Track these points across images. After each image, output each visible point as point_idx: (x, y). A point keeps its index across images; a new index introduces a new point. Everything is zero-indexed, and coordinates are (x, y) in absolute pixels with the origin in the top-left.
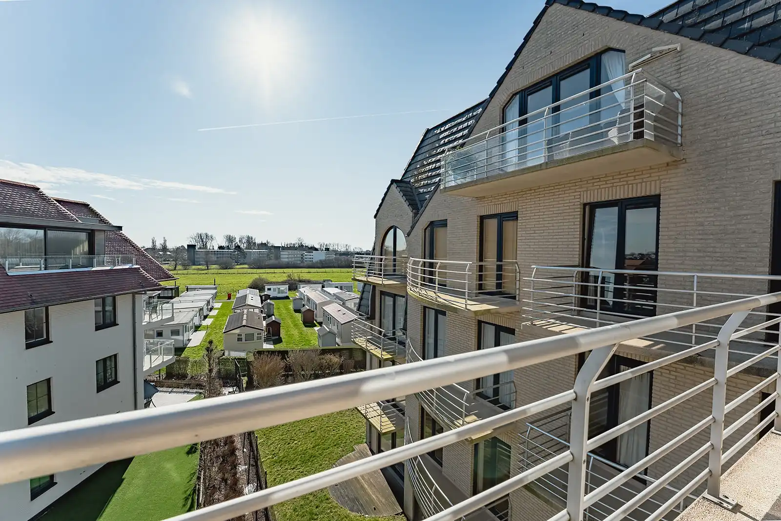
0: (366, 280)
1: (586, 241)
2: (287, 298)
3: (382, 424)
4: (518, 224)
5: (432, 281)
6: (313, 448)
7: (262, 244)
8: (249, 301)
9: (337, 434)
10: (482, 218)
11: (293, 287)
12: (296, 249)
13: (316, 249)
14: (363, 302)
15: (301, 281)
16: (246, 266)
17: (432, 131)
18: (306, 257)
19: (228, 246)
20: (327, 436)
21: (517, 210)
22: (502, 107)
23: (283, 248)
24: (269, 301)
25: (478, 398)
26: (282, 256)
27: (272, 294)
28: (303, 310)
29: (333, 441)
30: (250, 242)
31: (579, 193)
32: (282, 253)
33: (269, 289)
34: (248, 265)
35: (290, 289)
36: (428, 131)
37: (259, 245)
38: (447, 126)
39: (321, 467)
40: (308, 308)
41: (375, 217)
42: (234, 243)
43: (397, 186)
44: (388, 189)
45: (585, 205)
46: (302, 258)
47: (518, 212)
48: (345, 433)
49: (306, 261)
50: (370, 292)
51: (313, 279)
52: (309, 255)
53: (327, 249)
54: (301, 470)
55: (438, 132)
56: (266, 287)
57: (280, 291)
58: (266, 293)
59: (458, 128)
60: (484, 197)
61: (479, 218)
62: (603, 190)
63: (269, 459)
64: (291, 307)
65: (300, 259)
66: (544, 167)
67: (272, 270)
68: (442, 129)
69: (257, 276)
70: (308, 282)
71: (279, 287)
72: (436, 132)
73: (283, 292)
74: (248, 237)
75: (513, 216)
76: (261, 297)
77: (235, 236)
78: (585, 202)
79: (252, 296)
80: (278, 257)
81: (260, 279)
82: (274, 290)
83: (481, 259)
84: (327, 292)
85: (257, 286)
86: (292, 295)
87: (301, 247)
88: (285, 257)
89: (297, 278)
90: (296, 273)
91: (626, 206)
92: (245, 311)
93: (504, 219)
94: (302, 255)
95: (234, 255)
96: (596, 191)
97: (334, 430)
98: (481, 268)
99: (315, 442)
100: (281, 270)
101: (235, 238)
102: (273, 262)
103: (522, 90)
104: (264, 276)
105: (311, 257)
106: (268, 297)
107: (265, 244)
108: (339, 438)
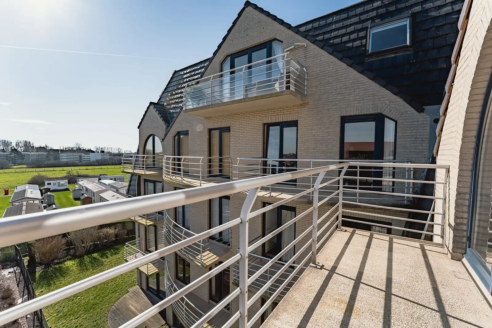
0: (132, 172)
1: (265, 144)
2: (67, 189)
3: (148, 269)
4: (231, 134)
5: (179, 170)
6: (95, 298)
7: (40, 147)
8: (28, 194)
9: (114, 284)
10: (210, 130)
11: (72, 180)
12: (74, 151)
13: (93, 152)
14: (131, 188)
15: (80, 176)
16: (25, 166)
17: (178, 72)
18: (84, 157)
19: (4, 149)
20: (106, 287)
21: (230, 126)
22: (221, 63)
23: (62, 151)
24: (49, 193)
25: (210, 240)
26: (61, 157)
27: (52, 187)
28: (82, 198)
29: (111, 290)
30: (27, 146)
31: (261, 118)
32: (60, 155)
33: (49, 184)
34: (27, 164)
35: (69, 183)
36: (176, 72)
37: (37, 148)
38: (188, 70)
39: (102, 310)
40: (87, 196)
41: (139, 127)
42: (10, 147)
43: (154, 107)
44: (148, 108)
45: (264, 124)
46: (80, 158)
47: (230, 127)
48: (121, 282)
49: (84, 161)
50: (136, 180)
51: (90, 174)
52: (86, 156)
53: (103, 152)
54: (84, 317)
55: (182, 74)
56: (46, 183)
57: (59, 185)
58: (45, 187)
59: (195, 73)
60: (211, 117)
61: (208, 130)
62: (273, 116)
63: (54, 317)
64: (71, 197)
65: (79, 159)
66: (243, 101)
67: (52, 169)
68: (185, 72)
69: (36, 174)
70: (86, 177)
71: (58, 181)
72: (181, 73)
73: (62, 185)
74: (26, 142)
75: (228, 129)
76: (41, 190)
77: (11, 141)
78: (264, 122)
79: (32, 190)
80: (57, 158)
81: (39, 177)
82: (54, 184)
83: (210, 155)
84: (103, 183)
85: (37, 181)
86: (71, 187)
87: (79, 150)
88: (64, 158)
89: (76, 174)
90: (75, 170)
91: (283, 126)
92: (25, 203)
93: (223, 131)
94: (80, 156)
95: (11, 157)
96: (269, 117)
97: (112, 282)
98: (210, 161)
99: (96, 294)
100: (61, 168)
101: (11, 143)
102: (52, 161)
103: (231, 54)
104: (43, 174)
105: (89, 157)
106: (48, 190)
107: (44, 147)
108: (117, 286)
